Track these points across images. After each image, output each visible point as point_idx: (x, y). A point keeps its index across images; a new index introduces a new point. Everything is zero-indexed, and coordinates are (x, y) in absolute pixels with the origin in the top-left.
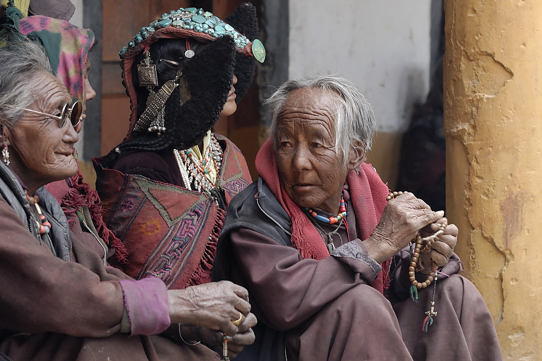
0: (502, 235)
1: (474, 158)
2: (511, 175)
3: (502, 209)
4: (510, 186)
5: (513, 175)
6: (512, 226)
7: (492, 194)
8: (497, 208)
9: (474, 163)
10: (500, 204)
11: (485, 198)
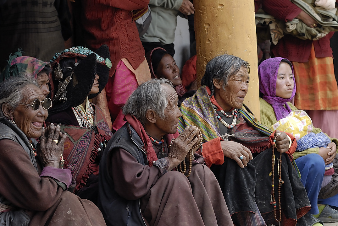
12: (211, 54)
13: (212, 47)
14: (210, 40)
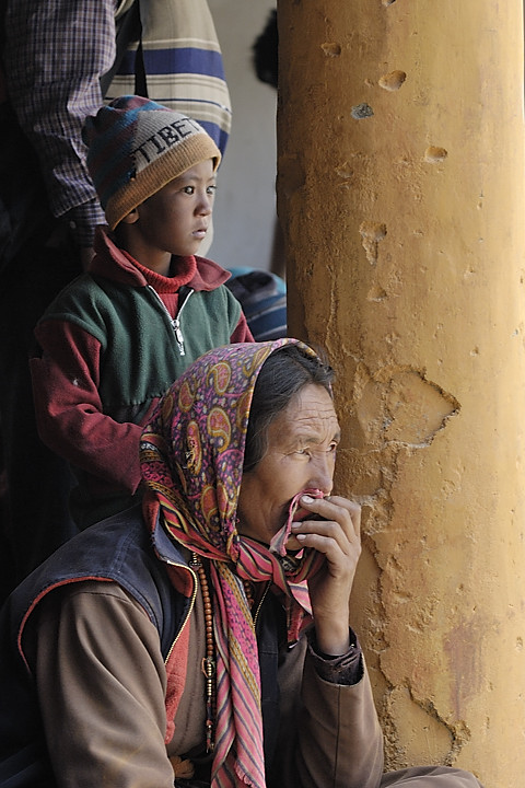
0: (448, 697)
1: (389, 560)
2: (462, 587)
3: (447, 648)
4: (459, 607)
5: (465, 587)
6: (466, 678)
7: (429, 623)
8: (438, 647)
9: (389, 568)
10: (444, 640)
11: (415, 631)
12: (390, 348)
13: (395, 318)
14: (387, 288)
